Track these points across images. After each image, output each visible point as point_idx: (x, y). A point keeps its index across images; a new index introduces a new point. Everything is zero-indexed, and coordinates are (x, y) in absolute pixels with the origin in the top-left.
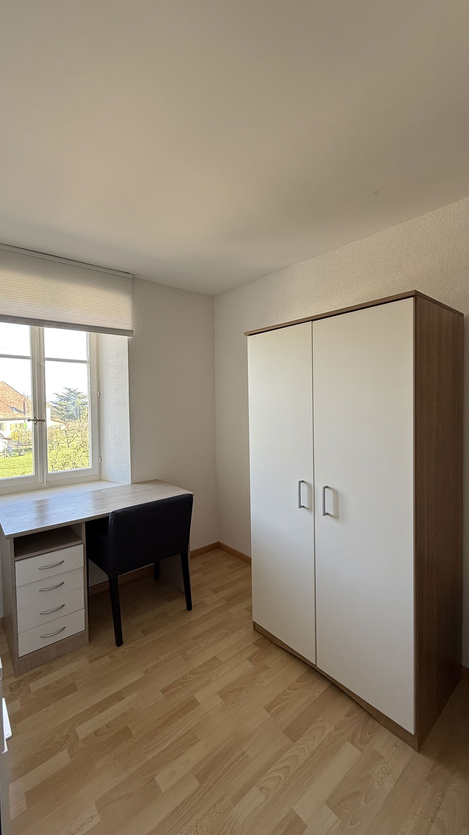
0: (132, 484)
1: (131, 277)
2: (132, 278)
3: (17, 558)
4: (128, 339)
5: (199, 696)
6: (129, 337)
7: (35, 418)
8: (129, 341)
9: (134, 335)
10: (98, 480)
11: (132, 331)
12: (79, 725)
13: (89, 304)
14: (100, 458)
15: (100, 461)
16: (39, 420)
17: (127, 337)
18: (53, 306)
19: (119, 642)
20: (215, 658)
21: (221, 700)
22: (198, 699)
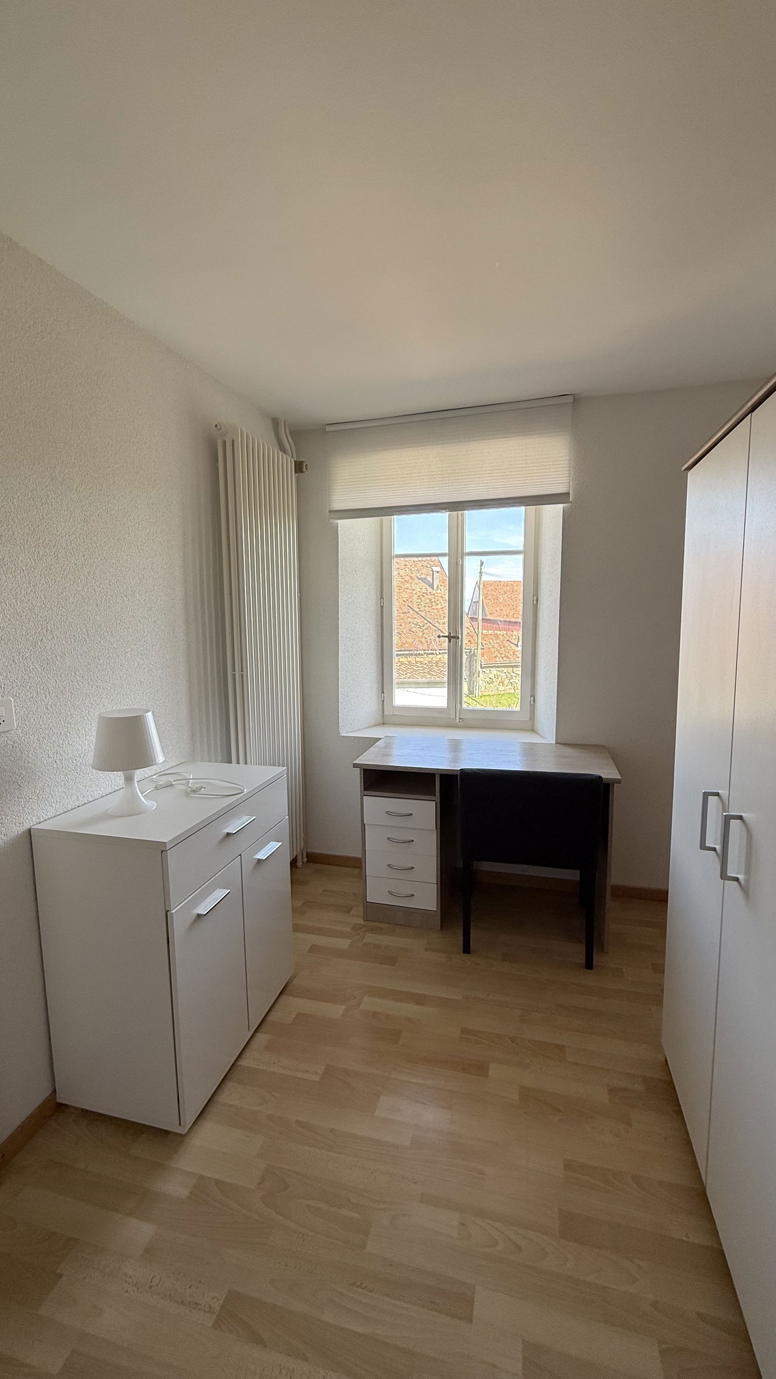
0: (556, 743)
1: (570, 399)
2: (572, 401)
3: (366, 793)
4: (563, 507)
5: (494, 1070)
6: (565, 505)
7: (450, 633)
8: (565, 512)
9: (571, 500)
10: (528, 730)
11: (568, 494)
12: (369, 996)
13: (499, 466)
14: (532, 698)
15: (532, 703)
16: (453, 637)
17: (561, 506)
18: (451, 481)
19: (467, 950)
20: (561, 1048)
21: (517, 1098)
22: (490, 1073)
